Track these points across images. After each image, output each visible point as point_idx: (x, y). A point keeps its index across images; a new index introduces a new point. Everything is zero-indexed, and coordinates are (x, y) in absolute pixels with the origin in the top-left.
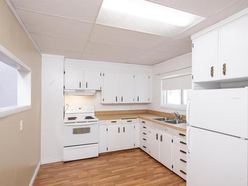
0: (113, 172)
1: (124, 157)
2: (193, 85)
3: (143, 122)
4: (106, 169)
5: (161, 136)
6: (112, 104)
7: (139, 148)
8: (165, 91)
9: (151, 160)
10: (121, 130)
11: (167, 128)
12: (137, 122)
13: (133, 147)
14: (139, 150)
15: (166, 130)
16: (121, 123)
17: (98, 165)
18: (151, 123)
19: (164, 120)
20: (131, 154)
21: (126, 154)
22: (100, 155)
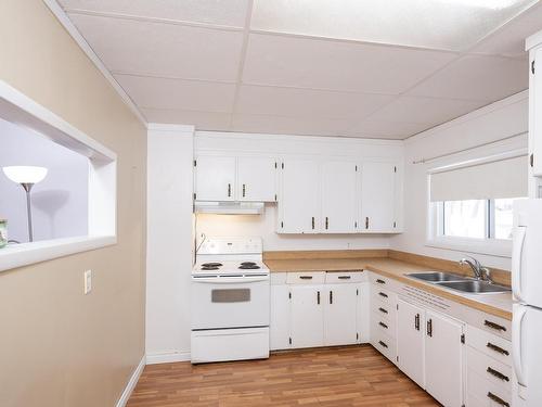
0: (301, 402)
1: (331, 365)
2: (533, 184)
3: (379, 281)
4: (285, 393)
5: (430, 323)
6: (303, 236)
7: (369, 345)
8: (439, 204)
9: (401, 381)
10: (325, 297)
11: (445, 301)
12: (364, 281)
13: (354, 341)
14: (367, 351)
15: (443, 308)
16: (323, 281)
17: (268, 379)
18: (402, 285)
19: (436, 278)
20: (349, 359)
21: (335, 357)
22: (273, 354)
